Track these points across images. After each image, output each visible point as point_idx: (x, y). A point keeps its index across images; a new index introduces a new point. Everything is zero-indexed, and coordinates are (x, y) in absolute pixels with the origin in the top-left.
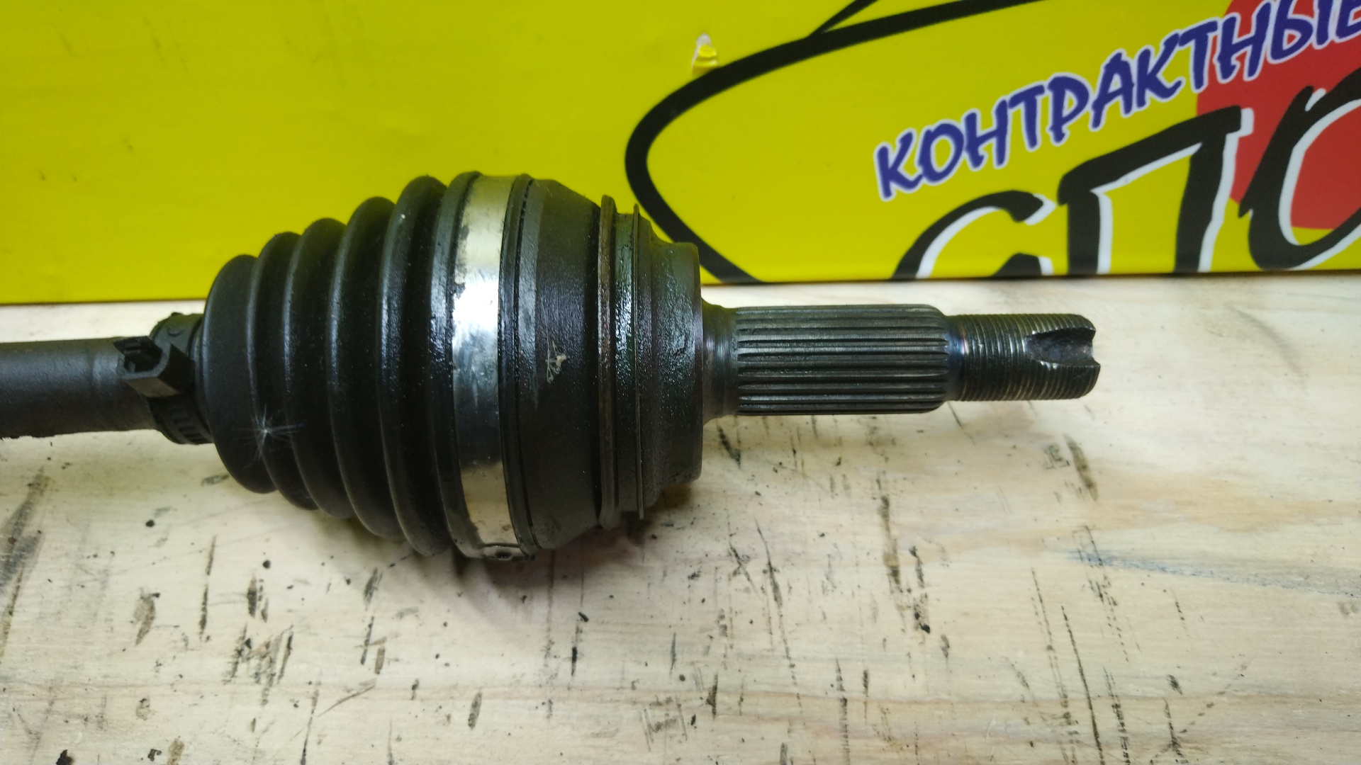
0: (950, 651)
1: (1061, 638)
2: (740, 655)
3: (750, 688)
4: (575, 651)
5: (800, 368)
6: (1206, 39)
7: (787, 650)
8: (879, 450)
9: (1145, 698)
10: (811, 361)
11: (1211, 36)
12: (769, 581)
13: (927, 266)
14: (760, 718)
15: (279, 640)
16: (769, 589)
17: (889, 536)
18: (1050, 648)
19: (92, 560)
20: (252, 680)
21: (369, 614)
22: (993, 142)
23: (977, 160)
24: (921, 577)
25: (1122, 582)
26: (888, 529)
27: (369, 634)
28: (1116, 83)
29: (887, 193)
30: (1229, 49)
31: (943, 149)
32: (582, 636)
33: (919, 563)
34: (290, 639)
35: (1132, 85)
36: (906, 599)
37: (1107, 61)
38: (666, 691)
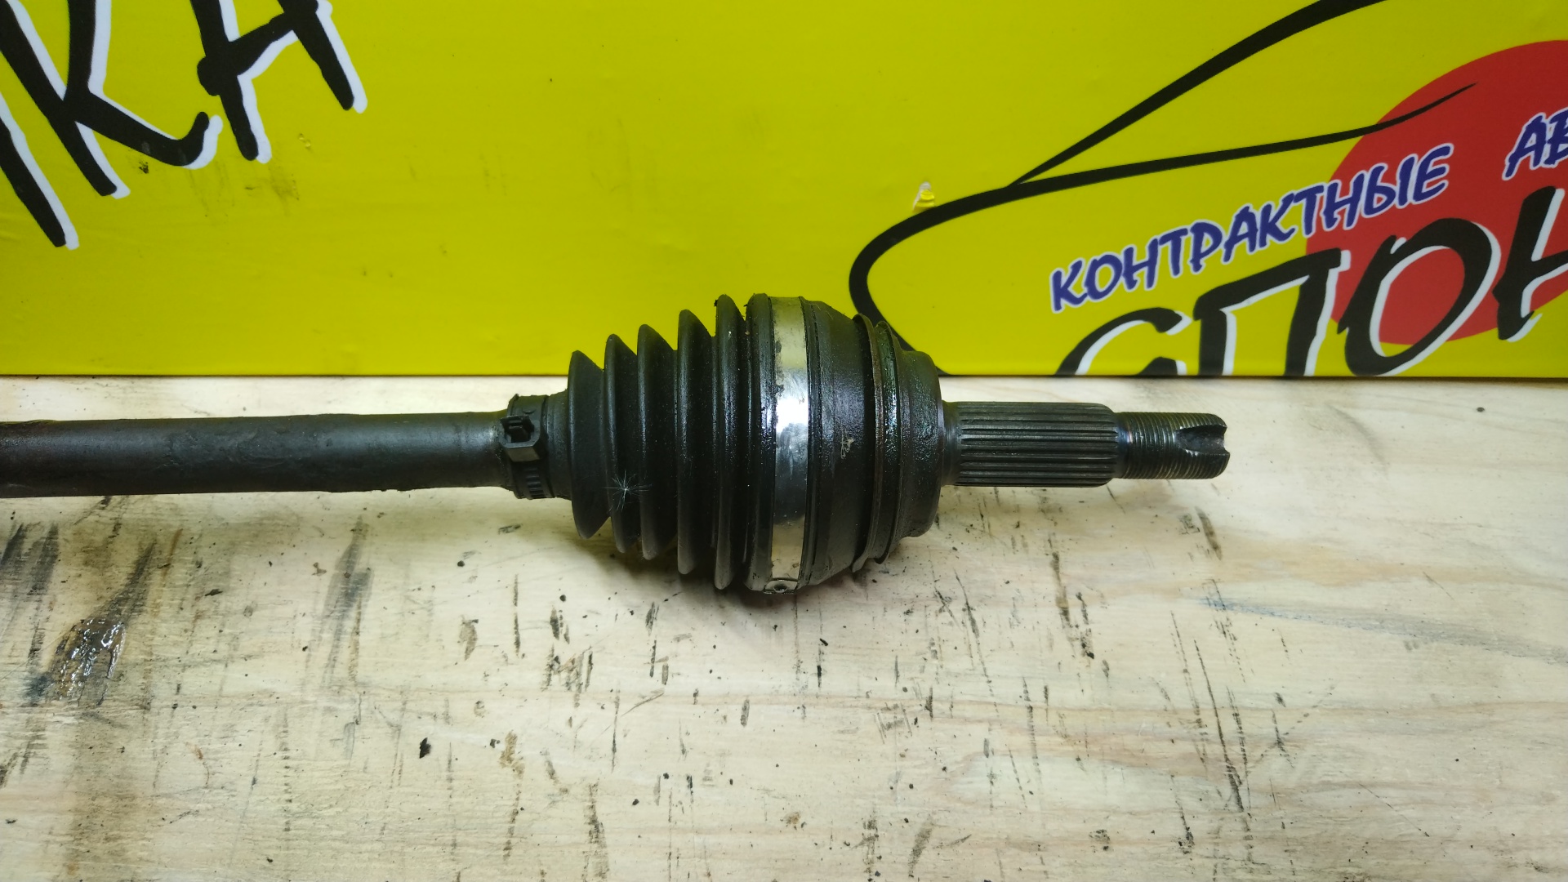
0: (1110, 672)
1: (1194, 664)
2: (948, 673)
3: (958, 698)
4: (819, 668)
5: (1009, 451)
6: (1315, 198)
7: (985, 670)
8: (1050, 515)
9: (1257, 709)
10: (1016, 446)
11: (1319, 196)
12: (967, 617)
13: (1085, 366)
14: (966, 720)
15: (581, 658)
16: (968, 623)
17: (1060, 585)
18: (1186, 671)
19: (417, 592)
20: (565, 688)
21: (652, 638)
22: (1145, 270)
23: (1131, 284)
24: (1085, 616)
25: (1241, 623)
26: (1059, 578)
27: (654, 654)
28: (1244, 228)
29: (1058, 307)
30: (1332, 206)
31: (1105, 274)
32: (824, 657)
33: (1084, 605)
34: (590, 657)
35: (1257, 230)
36: (1074, 633)
37: (1238, 212)
38: (894, 700)
